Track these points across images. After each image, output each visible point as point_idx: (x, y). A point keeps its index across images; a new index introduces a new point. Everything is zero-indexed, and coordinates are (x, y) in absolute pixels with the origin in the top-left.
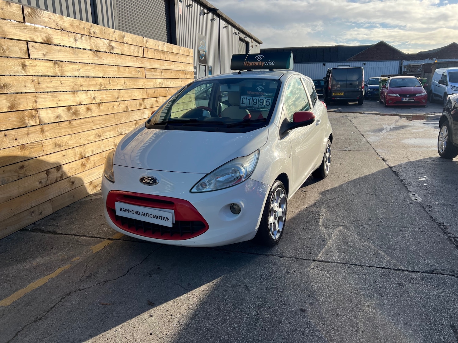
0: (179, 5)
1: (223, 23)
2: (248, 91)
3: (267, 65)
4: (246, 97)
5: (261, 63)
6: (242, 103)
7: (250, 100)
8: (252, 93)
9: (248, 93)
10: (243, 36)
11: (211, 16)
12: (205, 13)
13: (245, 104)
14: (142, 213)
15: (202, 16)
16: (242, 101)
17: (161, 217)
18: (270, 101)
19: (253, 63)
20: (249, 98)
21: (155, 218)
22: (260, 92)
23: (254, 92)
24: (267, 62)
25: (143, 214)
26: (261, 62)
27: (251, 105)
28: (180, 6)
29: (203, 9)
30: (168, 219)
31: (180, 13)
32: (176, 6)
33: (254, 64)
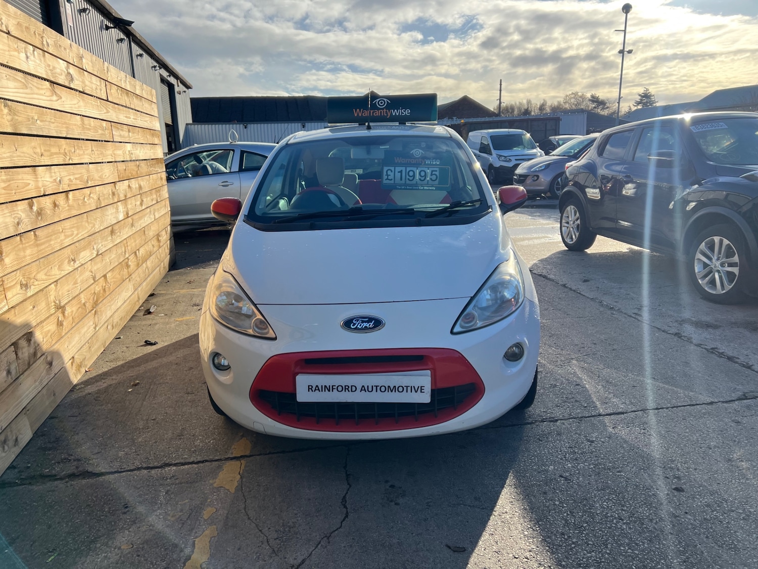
0: (67, 7)
1: (136, 50)
2: (395, 158)
3: (397, 114)
4: (392, 168)
5: (386, 112)
6: (387, 179)
7: (401, 172)
8: (403, 161)
9: (396, 161)
10: (165, 74)
11: (116, 33)
12: (107, 28)
13: (392, 180)
14: (363, 386)
15: (104, 32)
16: (387, 175)
17: (405, 388)
18: (437, 173)
19: (370, 112)
20: (398, 169)
21: (392, 391)
22: (418, 158)
23: (407, 160)
24: (396, 110)
25: (363, 389)
26: (385, 110)
27: (403, 182)
28: (68, 9)
29: (103, 18)
30: (421, 389)
31: (70, 24)
32: (62, 10)
33: (373, 113)
